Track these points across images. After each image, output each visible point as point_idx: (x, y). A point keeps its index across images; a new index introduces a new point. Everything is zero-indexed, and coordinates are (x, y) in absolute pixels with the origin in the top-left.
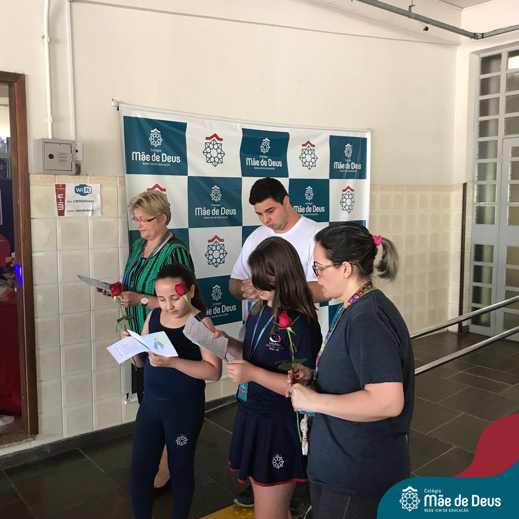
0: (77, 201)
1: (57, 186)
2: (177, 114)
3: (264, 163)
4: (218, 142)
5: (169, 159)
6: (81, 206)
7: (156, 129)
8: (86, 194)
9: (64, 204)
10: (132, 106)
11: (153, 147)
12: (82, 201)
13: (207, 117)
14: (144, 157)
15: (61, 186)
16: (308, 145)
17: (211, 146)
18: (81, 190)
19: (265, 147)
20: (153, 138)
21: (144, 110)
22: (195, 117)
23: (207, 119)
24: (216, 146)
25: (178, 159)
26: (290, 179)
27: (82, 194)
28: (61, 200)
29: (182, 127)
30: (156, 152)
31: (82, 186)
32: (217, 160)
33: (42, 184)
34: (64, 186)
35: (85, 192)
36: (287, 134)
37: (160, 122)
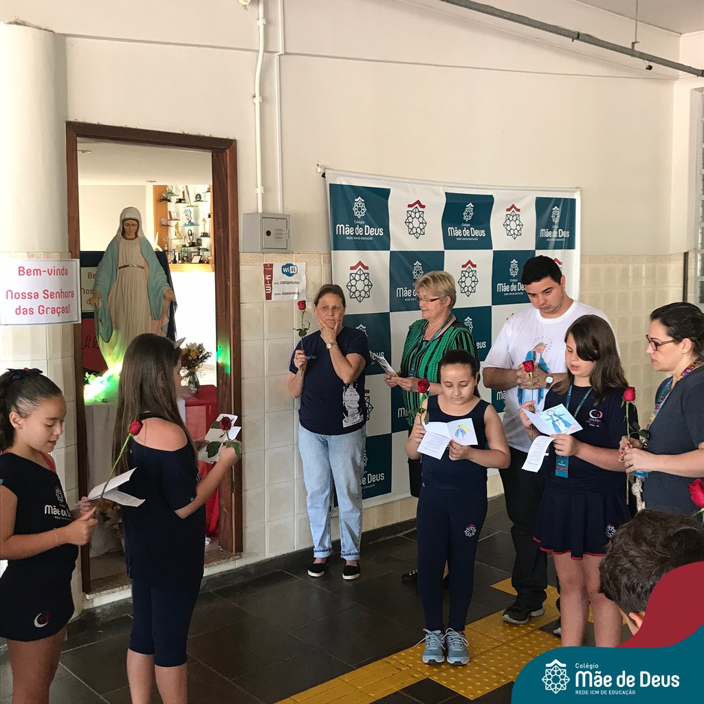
0: (283, 283)
1: (265, 266)
2: (380, 180)
3: (466, 233)
4: (421, 209)
5: (371, 231)
6: (287, 288)
7: (360, 198)
8: (293, 274)
9: (271, 286)
10: (336, 172)
11: (356, 218)
12: (288, 283)
13: (410, 181)
14: (348, 231)
15: (269, 266)
16: (513, 209)
17: (413, 215)
18: (288, 270)
19: (468, 214)
20: (356, 207)
21: (348, 176)
22: (398, 181)
23: (409, 183)
24: (417, 215)
25: (380, 232)
26: (494, 251)
27: (289, 275)
28: (269, 282)
29: (385, 193)
30: (359, 224)
31: (288, 266)
32: (419, 230)
33: (251, 264)
34: (271, 266)
35: (291, 272)
36: (491, 197)
37: (364, 189)
